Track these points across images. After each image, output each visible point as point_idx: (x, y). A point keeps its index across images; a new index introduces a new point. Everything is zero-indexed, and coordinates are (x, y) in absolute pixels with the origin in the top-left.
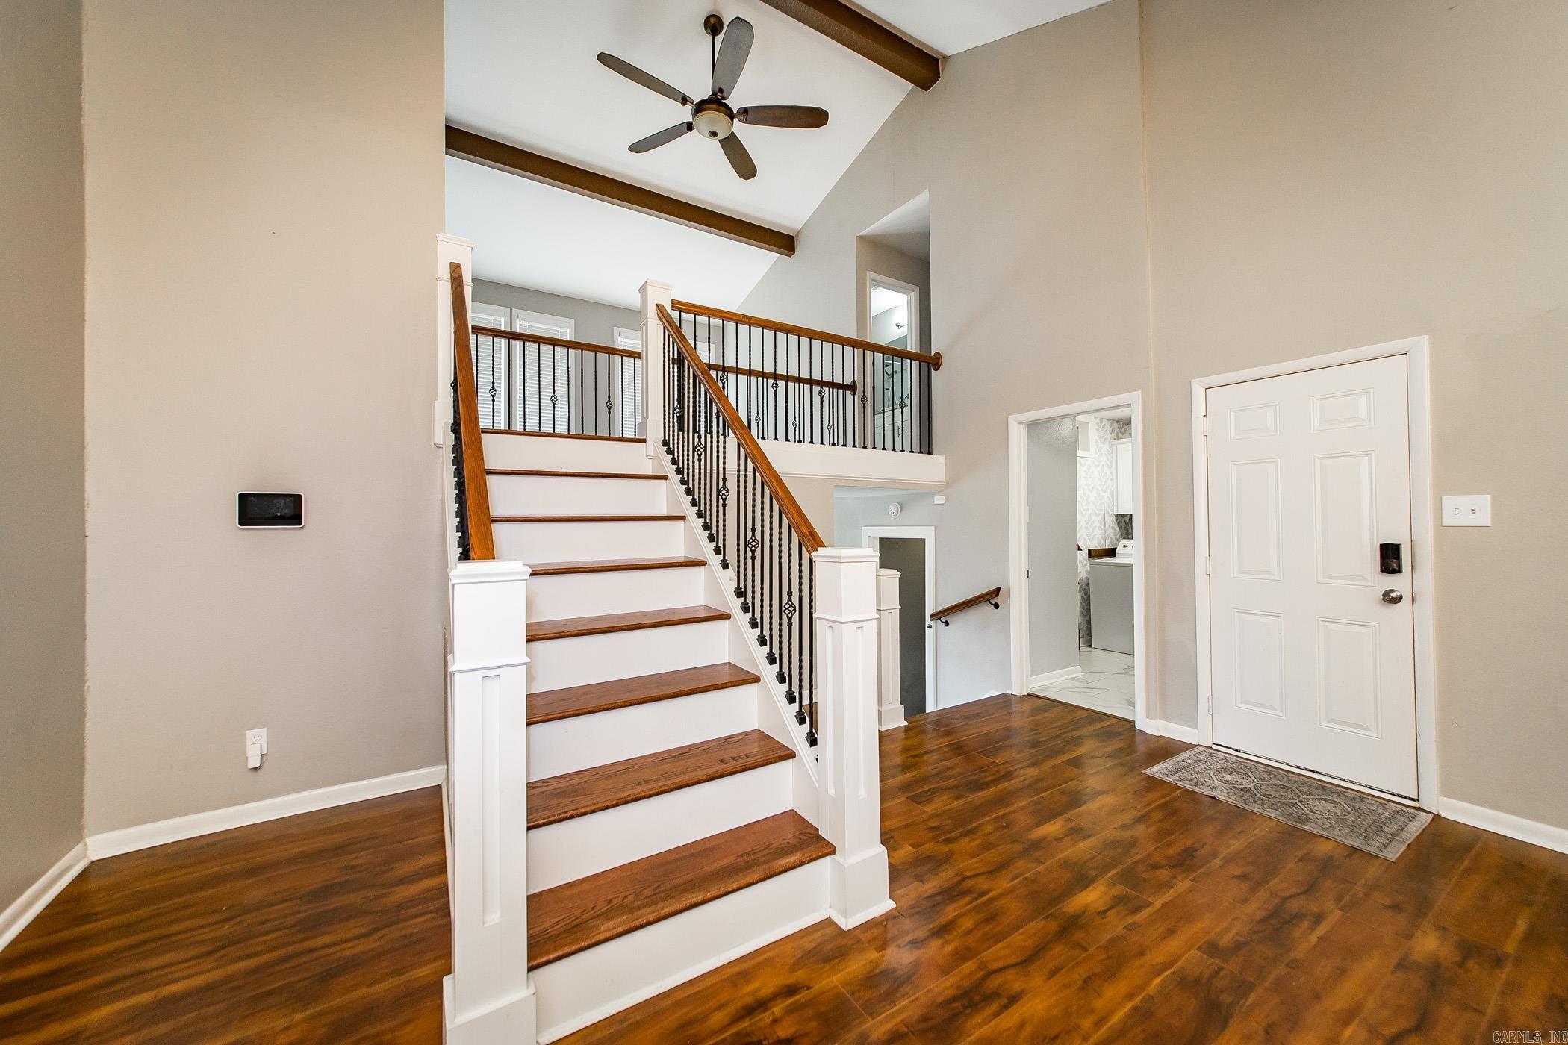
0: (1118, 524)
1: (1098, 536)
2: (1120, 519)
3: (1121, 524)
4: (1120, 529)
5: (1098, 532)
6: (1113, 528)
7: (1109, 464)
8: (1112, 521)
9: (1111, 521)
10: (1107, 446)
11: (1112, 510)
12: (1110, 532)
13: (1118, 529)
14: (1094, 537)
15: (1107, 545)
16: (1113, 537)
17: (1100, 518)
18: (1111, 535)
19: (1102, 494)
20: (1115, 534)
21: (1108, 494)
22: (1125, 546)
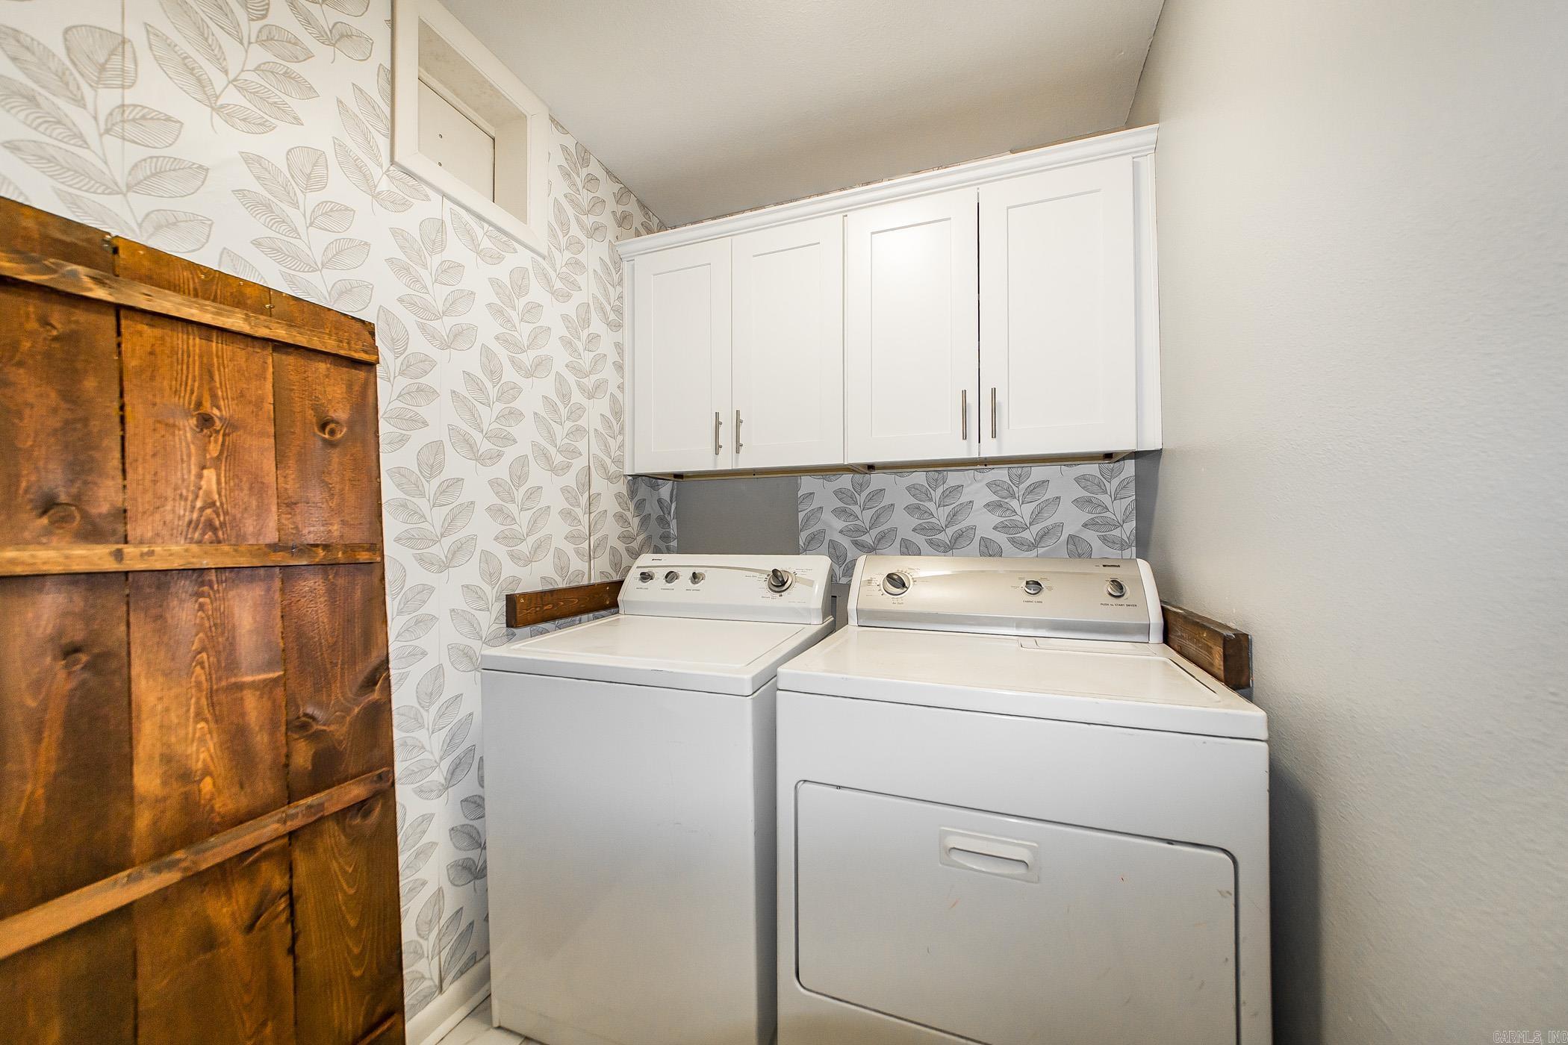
0: (640, 506)
1: (559, 542)
2: (643, 490)
3: (648, 509)
4: (645, 521)
5: (556, 529)
6: (620, 518)
7: (612, 316)
8: (618, 496)
9: (609, 495)
10: (595, 253)
11: (619, 462)
12: (611, 530)
13: (635, 522)
14: (537, 547)
15: (596, 572)
16: (621, 547)
17: (570, 479)
18: (614, 542)
19: (577, 397)
20: (625, 538)
21: (601, 406)
22: (645, 577)
